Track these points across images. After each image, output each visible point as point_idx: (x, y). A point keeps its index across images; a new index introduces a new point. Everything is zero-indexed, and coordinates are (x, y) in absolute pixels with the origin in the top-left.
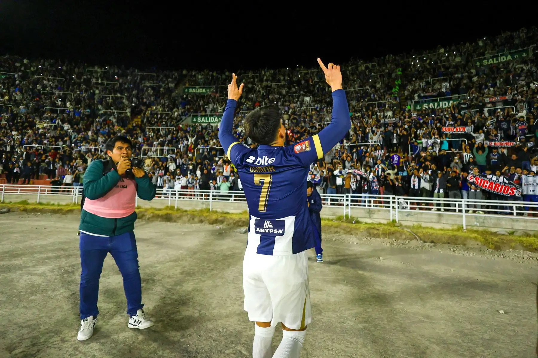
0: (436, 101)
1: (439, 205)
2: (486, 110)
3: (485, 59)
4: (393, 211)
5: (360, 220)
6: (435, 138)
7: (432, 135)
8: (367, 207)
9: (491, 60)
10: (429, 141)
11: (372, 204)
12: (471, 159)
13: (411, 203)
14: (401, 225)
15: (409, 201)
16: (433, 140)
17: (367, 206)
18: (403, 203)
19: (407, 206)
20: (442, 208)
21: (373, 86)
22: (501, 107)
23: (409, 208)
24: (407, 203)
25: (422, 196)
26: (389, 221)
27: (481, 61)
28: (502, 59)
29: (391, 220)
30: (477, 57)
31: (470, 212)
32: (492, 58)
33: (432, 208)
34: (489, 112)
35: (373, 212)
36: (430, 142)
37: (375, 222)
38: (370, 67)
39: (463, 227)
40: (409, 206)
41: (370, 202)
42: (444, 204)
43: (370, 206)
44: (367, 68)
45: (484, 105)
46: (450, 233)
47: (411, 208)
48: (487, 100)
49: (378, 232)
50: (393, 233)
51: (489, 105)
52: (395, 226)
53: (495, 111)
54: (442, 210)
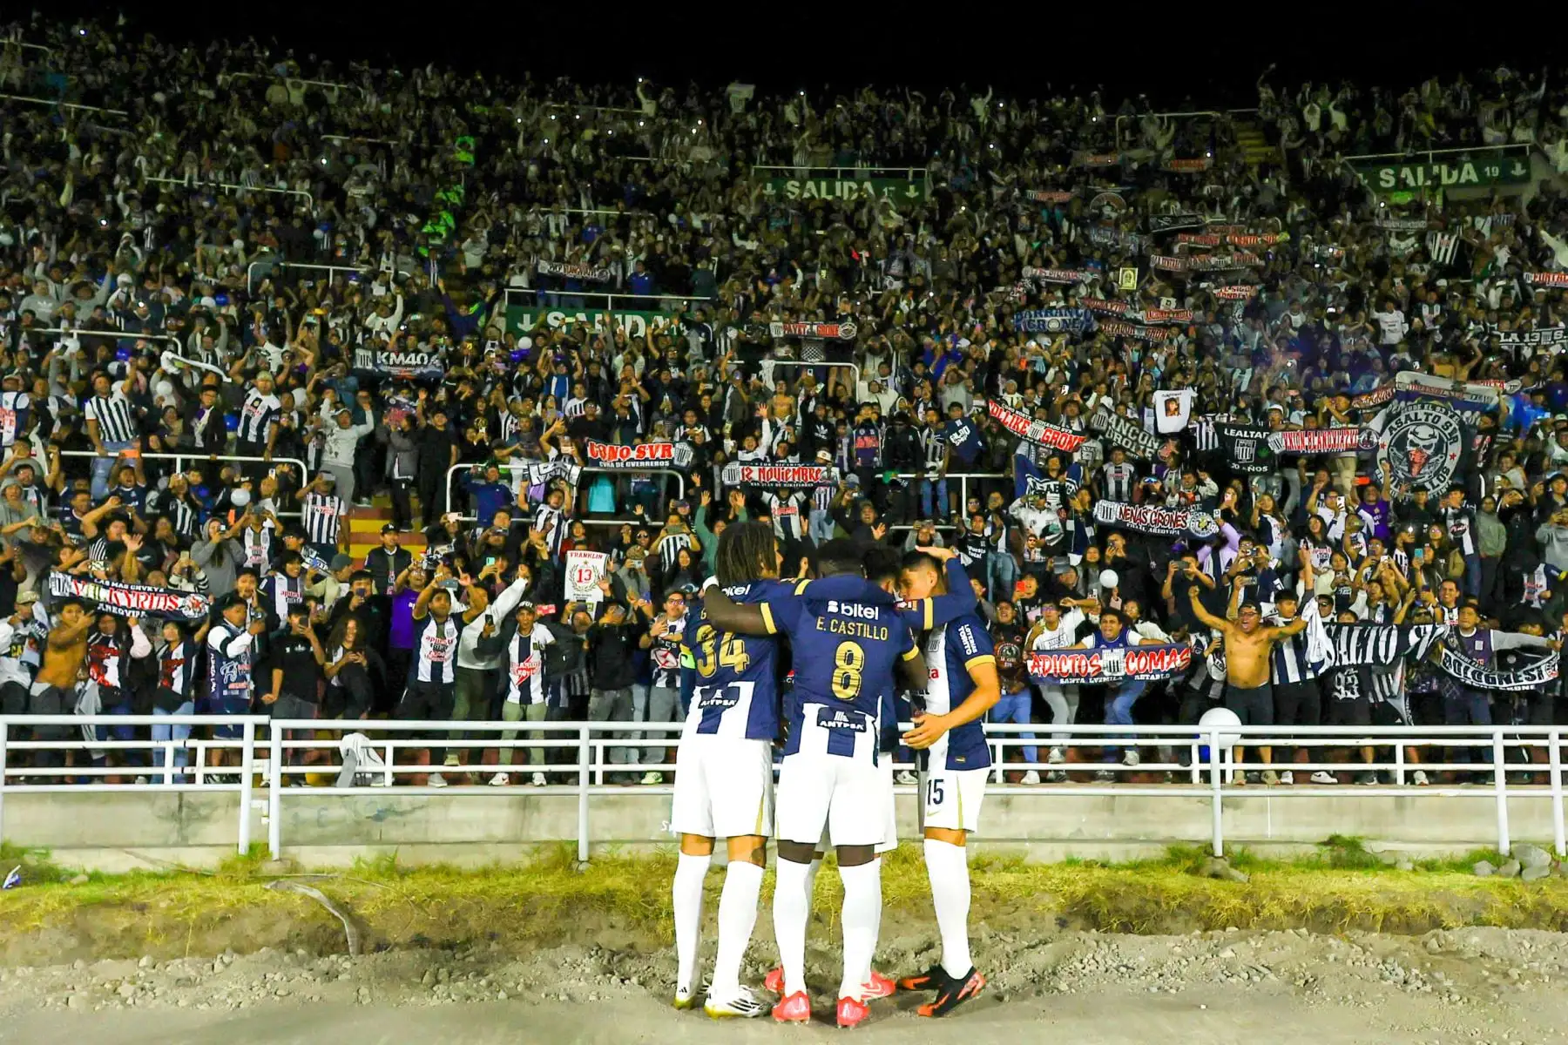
0: (600, 304)
1: (523, 755)
2: (768, 365)
3: (792, 175)
4: (254, 797)
5: (63, 860)
6: (560, 456)
7: (546, 445)
8: (168, 785)
9: (810, 185)
10: (534, 469)
11: (200, 770)
12: (683, 553)
13: (398, 752)
14: (294, 869)
15: (389, 745)
16: (551, 467)
17: (168, 779)
18: (361, 755)
19: (378, 768)
20: (538, 769)
21: (331, 190)
22: (817, 362)
23: (389, 779)
24: (381, 752)
25: (448, 716)
26: (228, 854)
27: (779, 178)
28: (844, 189)
29: (243, 850)
30: (767, 163)
31: (649, 779)
32: (815, 175)
33: (494, 774)
34: (780, 374)
35: (203, 812)
36: (540, 472)
37: (146, 867)
38: (332, 98)
39: (576, 852)
40: (389, 768)
41: (190, 757)
42: (547, 750)
43: (191, 779)
44: (314, 100)
45: (768, 347)
46: (512, 886)
47: (400, 780)
48: (777, 329)
49: (137, 918)
50: (224, 919)
51: (781, 352)
52: (255, 878)
53: (798, 371)
54: (539, 779)
